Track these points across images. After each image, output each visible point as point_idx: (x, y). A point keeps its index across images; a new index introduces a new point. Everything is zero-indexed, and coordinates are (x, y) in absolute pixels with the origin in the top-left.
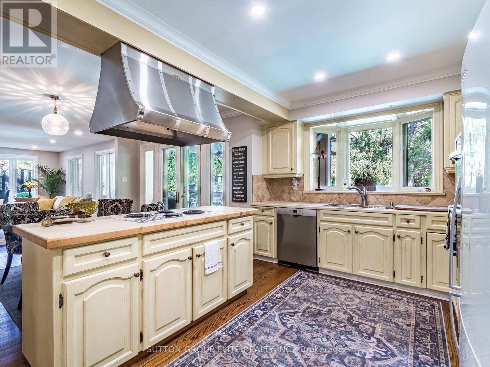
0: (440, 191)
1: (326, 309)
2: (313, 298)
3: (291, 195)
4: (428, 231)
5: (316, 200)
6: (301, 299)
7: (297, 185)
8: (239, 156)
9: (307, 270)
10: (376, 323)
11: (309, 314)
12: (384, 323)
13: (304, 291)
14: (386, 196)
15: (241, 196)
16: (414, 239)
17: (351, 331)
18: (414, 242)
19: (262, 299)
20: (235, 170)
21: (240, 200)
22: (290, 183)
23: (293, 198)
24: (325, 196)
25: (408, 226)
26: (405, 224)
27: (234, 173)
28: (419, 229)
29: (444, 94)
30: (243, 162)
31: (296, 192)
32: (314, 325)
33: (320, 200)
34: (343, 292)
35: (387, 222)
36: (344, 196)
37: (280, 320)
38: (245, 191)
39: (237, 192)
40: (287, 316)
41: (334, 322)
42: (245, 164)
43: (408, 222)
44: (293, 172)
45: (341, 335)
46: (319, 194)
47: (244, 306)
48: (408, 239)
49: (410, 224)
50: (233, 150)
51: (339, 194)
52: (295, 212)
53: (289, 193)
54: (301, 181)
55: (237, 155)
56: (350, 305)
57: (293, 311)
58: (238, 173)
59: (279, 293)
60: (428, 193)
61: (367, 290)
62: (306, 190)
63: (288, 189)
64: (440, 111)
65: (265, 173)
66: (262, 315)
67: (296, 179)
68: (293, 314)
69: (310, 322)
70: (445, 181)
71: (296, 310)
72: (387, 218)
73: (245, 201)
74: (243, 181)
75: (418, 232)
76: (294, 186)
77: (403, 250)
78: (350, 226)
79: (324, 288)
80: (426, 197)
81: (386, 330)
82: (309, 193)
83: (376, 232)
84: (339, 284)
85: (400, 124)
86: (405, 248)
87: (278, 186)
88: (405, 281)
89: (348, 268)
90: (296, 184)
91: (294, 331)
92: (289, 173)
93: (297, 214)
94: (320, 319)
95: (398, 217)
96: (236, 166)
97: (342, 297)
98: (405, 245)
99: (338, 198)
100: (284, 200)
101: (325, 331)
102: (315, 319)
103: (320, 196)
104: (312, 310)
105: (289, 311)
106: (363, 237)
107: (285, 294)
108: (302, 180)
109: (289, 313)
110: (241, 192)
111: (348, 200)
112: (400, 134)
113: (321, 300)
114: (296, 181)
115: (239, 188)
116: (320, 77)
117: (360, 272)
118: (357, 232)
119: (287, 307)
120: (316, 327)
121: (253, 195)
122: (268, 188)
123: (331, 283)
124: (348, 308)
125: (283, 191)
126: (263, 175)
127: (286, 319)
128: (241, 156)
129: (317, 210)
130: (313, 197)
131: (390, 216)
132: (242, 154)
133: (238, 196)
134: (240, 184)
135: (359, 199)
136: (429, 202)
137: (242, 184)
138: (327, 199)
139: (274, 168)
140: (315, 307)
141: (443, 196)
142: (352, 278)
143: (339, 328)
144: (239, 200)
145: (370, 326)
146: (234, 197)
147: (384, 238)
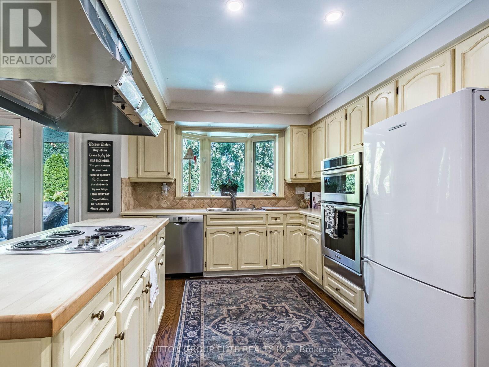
0: (282, 196)
1: (242, 306)
2: (223, 301)
3: (160, 202)
4: (288, 225)
5: (188, 206)
6: (215, 306)
7: (168, 191)
8: (101, 153)
9: (191, 277)
10: (281, 302)
11: (235, 316)
12: (285, 301)
13: (210, 297)
14: (248, 200)
15: (105, 204)
16: (280, 232)
17: (274, 316)
18: (279, 234)
19: (181, 320)
20: (93, 170)
21: (103, 209)
22: (159, 189)
23: (163, 205)
24: (198, 201)
25: (276, 223)
26: (274, 221)
27: (92, 175)
28: (282, 224)
29: (290, 126)
30: (107, 161)
31: (167, 198)
32: (248, 323)
33: (193, 205)
34: (239, 287)
35: (262, 221)
36: (216, 201)
37: (218, 332)
38: (110, 199)
39: (97, 200)
40: (220, 325)
41: (258, 314)
42: (111, 163)
43: (276, 220)
44: (170, 176)
45: (272, 321)
46: (191, 199)
47: (169, 335)
48: (276, 233)
49: (277, 221)
50: (90, 144)
51: (211, 199)
52: (180, 219)
53: (158, 200)
54: (172, 187)
55: (97, 150)
56: (253, 296)
57: (220, 319)
58: (98, 175)
59: (190, 308)
60: (274, 196)
61: (252, 281)
62: (178, 196)
63: (157, 195)
64: (282, 137)
65: (134, 175)
66: (199, 334)
67: (166, 184)
68: (223, 322)
69: (242, 322)
70: (285, 188)
71: (222, 317)
72: (262, 218)
73: (111, 210)
74: (107, 185)
75: (281, 227)
76: (164, 191)
77: (273, 242)
78: (234, 228)
79: (222, 289)
80: (274, 200)
81: (291, 305)
82: (182, 199)
83: (255, 231)
84: (229, 282)
85: (251, 141)
86: (274, 240)
87: (144, 191)
88: (274, 266)
89: (232, 266)
90: (166, 189)
91: (240, 336)
92: (165, 177)
93: (183, 221)
94: (247, 315)
95: (270, 216)
96: (96, 166)
97: (243, 292)
98: (274, 237)
99: (210, 203)
100: (151, 208)
101: (260, 323)
102: (243, 317)
103: (193, 201)
104: (233, 311)
105: (216, 320)
106: (245, 236)
107: (196, 306)
108: (174, 185)
109: (218, 322)
110: (103, 199)
111: (219, 205)
112: (251, 150)
113: (231, 300)
114: (167, 186)
115: (102, 194)
116: (220, 87)
117: (242, 267)
118: (240, 233)
119: (211, 318)
120: (252, 324)
121: (123, 202)
122: (133, 194)
123: (223, 283)
124: (255, 299)
125: (150, 197)
126: (129, 178)
127: (222, 329)
128: (104, 153)
129: (203, 215)
130: (185, 203)
131: (264, 216)
132: (106, 151)
133: (98, 204)
134: (102, 189)
135: (229, 204)
136: (276, 204)
137: (106, 190)
138: (200, 205)
139: (145, 170)
140: (232, 308)
141: (284, 199)
142: (233, 274)
143: (265, 317)
144: (100, 209)
145: (281, 306)
146: (92, 206)
147: (260, 235)
